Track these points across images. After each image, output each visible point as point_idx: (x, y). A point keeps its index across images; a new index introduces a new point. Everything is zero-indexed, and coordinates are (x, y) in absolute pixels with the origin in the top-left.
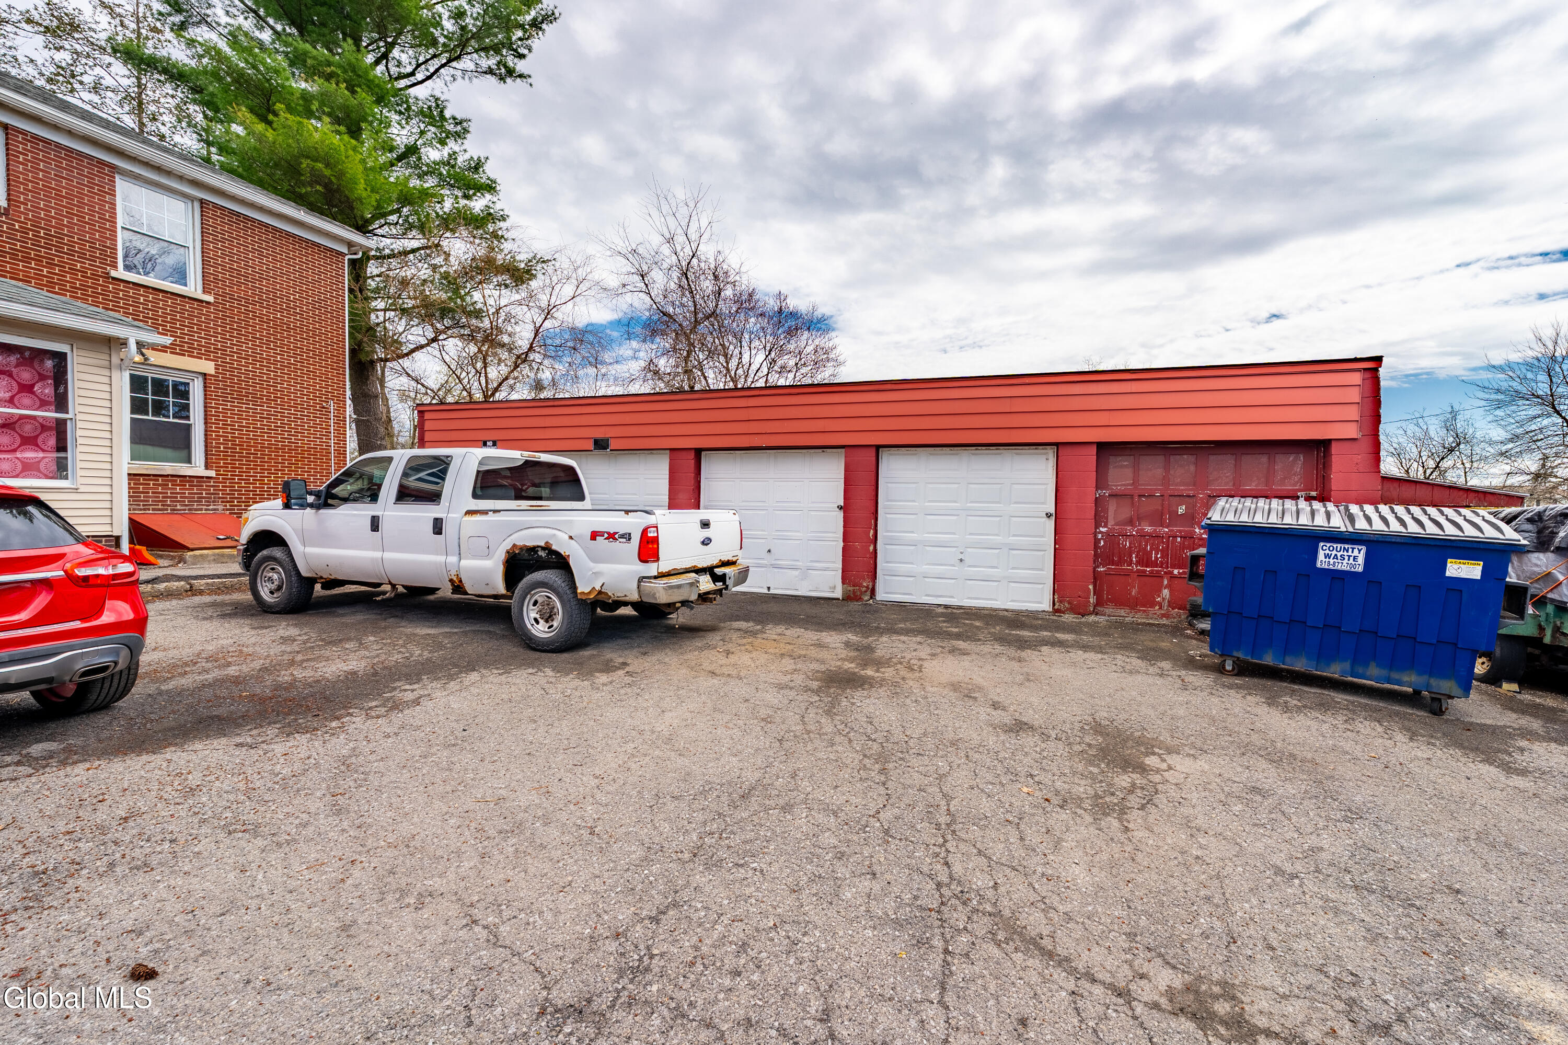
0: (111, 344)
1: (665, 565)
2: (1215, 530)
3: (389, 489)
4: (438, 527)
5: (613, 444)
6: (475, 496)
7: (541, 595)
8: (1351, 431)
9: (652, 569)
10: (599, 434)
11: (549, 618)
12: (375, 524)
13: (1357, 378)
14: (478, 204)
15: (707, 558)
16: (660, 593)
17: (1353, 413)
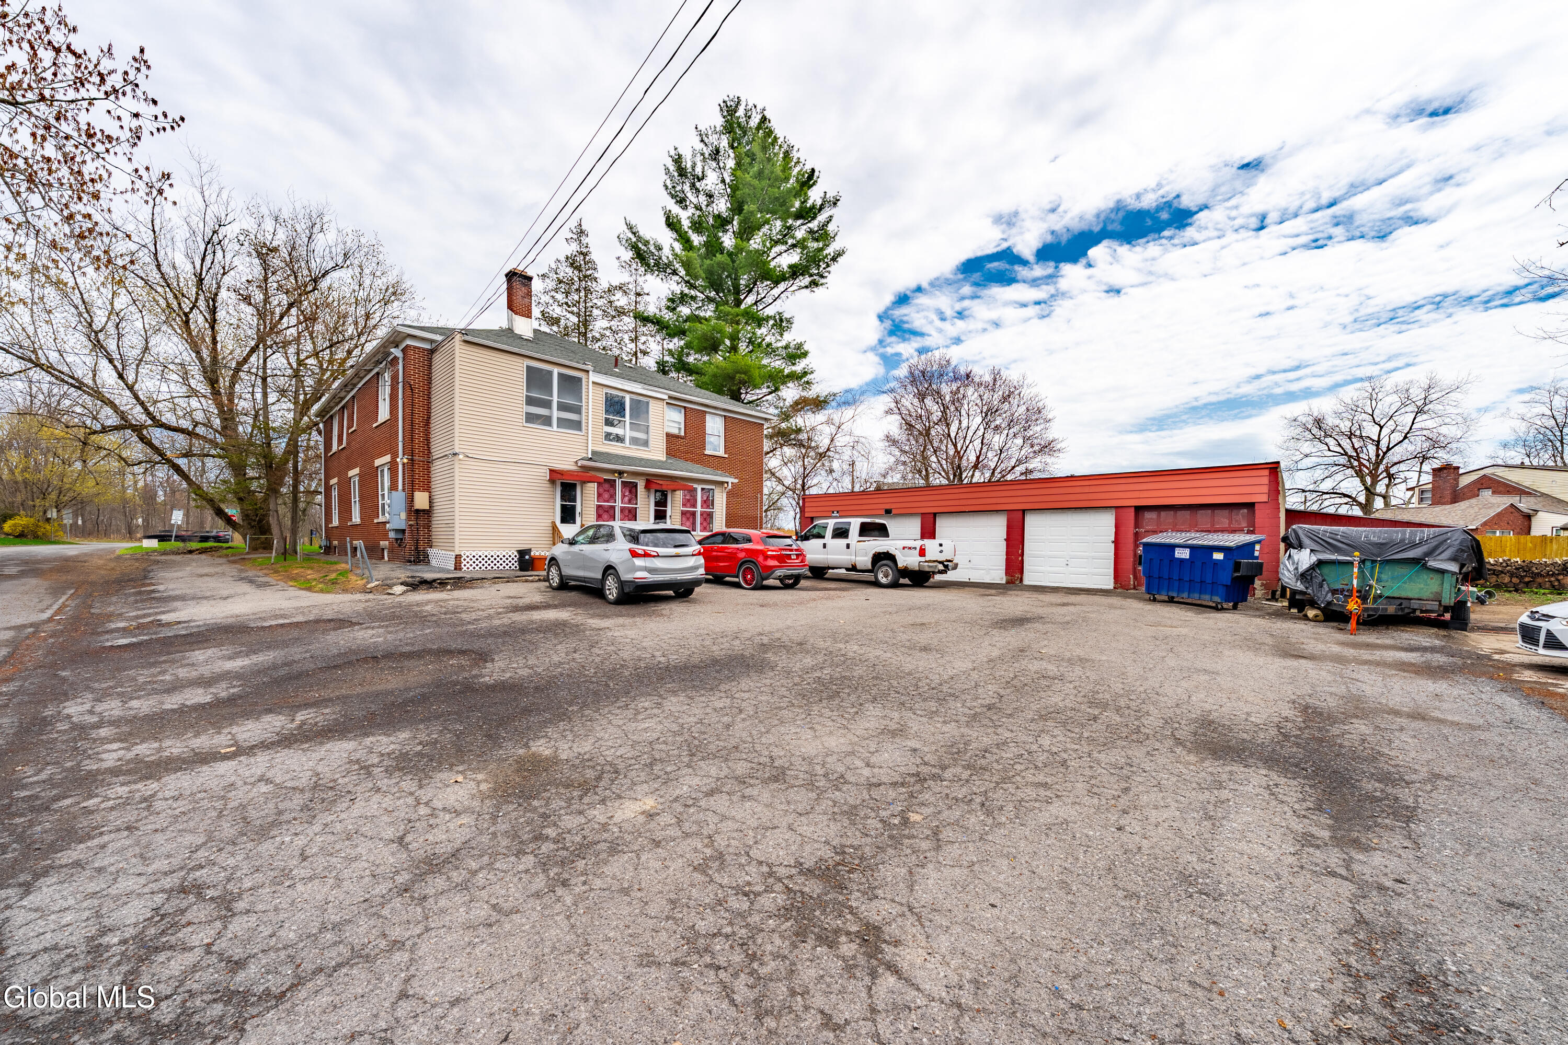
0: (722, 483)
1: (927, 558)
2: (1146, 545)
3: (829, 533)
4: (848, 546)
5: (894, 512)
6: (860, 535)
7: (884, 569)
8: (1264, 498)
9: (923, 559)
10: (888, 507)
11: (886, 576)
12: (824, 546)
13: (1266, 472)
14: (798, 368)
15: (942, 558)
16: (926, 567)
17: (1265, 489)
